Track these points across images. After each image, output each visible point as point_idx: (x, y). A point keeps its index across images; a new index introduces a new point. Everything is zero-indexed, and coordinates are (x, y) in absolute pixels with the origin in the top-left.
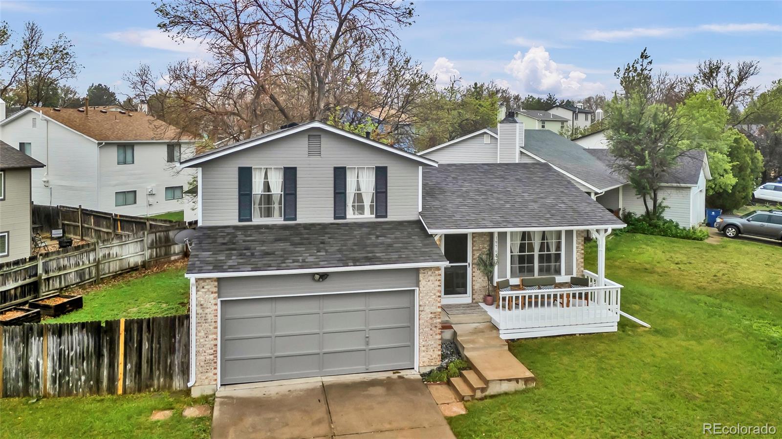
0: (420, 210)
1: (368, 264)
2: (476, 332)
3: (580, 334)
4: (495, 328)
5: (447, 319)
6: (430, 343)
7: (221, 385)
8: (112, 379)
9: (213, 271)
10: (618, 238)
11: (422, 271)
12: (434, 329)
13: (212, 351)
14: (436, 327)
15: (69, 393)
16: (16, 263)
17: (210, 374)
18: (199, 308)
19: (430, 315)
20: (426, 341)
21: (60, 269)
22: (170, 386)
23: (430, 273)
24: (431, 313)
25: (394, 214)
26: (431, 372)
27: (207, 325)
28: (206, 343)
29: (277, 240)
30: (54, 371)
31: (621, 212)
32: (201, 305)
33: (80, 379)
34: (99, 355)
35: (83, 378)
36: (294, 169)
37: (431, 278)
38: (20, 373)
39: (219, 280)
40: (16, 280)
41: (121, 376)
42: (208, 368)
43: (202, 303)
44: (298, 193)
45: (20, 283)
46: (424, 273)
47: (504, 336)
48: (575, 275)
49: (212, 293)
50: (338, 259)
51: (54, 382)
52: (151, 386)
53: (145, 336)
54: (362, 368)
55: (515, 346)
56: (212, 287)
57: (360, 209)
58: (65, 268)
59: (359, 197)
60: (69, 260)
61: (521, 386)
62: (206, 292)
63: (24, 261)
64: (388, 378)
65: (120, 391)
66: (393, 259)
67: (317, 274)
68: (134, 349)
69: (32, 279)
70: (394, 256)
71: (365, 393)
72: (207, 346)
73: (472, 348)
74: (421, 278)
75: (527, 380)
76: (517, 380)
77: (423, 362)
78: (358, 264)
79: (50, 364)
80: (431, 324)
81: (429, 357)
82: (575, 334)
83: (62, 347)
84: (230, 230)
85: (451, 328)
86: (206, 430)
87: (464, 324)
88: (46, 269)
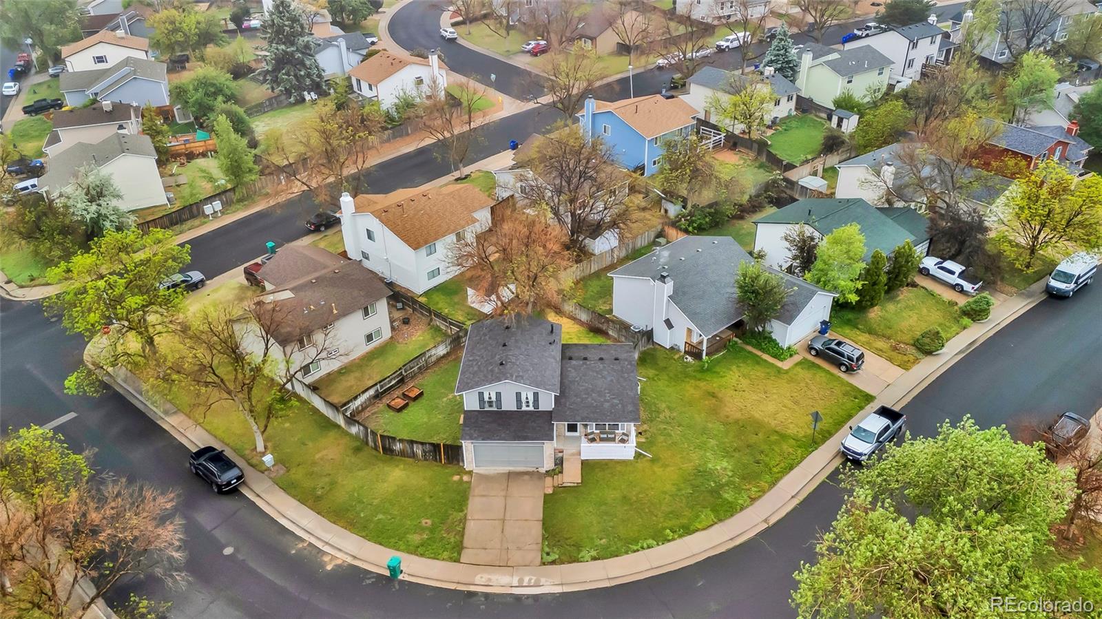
0: (553, 407)
2: (573, 454)
4: (580, 452)
5: (562, 448)
8: (440, 459)
9: (469, 439)
13: (471, 457)
16: (394, 373)
17: (471, 465)
18: (466, 447)
21: (411, 369)
22: (459, 464)
25: (541, 407)
26: (548, 471)
27: (469, 452)
29: (493, 422)
36: (500, 392)
41: (443, 458)
42: (470, 463)
44: (501, 400)
45: (397, 380)
47: (583, 458)
48: (625, 432)
49: (470, 444)
52: (453, 463)
53: (449, 449)
54: (525, 466)
55: (585, 463)
56: (470, 442)
57: (528, 406)
58: (413, 367)
59: (528, 402)
61: (575, 485)
62: (468, 443)
63: (397, 371)
64: (533, 471)
65: (443, 462)
66: (534, 438)
68: (446, 452)
70: (535, 436)
71: (523, 477)
72: (469, 455)
73: (567, 462)
75: (578, 483)
76: (574, 483)
77: (547, 467)
78: (520, 439)
81: (549, 465)
82: (614, 460)
84: (476, 413)
85: (562, 452)
86: (469, 488)
87: (569, 450)
88: (406, 372)
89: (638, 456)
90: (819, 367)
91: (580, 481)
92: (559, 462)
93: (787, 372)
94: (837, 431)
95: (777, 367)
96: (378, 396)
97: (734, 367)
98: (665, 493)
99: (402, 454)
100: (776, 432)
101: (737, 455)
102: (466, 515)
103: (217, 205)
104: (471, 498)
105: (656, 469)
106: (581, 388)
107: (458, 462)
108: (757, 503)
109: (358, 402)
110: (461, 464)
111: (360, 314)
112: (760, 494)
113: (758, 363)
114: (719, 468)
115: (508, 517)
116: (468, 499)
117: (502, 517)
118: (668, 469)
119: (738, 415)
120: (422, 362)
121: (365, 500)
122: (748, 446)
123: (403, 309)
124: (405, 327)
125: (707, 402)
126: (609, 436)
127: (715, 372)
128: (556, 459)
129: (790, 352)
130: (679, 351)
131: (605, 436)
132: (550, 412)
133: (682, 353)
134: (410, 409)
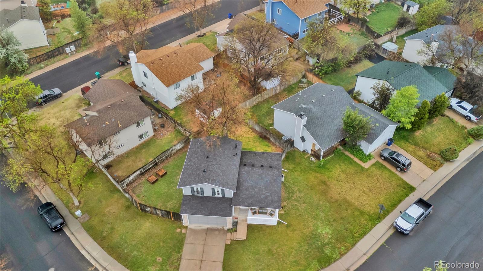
0: (233, 196)
2: (243, 221)
3: (267, 225)
4: (247, 221)
5: (238, 216)
8: (171, 218)
16: (151, 161)
21: (161, 158)
25: (226, 196)
26: (229, 229)
33: (165, 216)
34: (168, 215)
36: (203, 188)
42: (186, 223)
44: (204, 191)
47: (249, 222)
55: (249, 226)
57: (219, 195)
58: (162, 157)
59: (218, 193)
63: (153, 160)
64: (221, 228)
68: (174, 215)
71: (215, 232)
72: (185, 220)
73: (240, 225)
76: (242, 239)
78: (212, 215)
82: (265, 225)
84: (190, 197)
85: (237, 219)
86: (185, 237)
87: (241, 217)
88: (158, 160)
89: (279, 223)
90: (385, 167)
91: (245, 238)
92: (235, 224)
93: (367, 170)
94: (392, 210)
95: (361, 167)
96: (142, 174)
97: (337, 166)
98: (292, 248)
99: (151, 213)
100: (358, 209)
101: (335, 224)
102: (181, 255)
103: (73, 47)
104: (185, 245)
105: (289, 232)
106: (249, 185)
107: (180, 221)
108: (344, 258)
109: (131, 178)
110: (182, 222)
111: (135, 126)
112: (346, 251)
113: (351, 163)
114: (324, 232)
115: (204, 259)
116: (183, 245)
117: (200, 258)
118: (295, 232)
119: (337, 197)
120: (167, 154)
121: (128, 241)
122: (342, 218)
123: (162, 117)
124: (162, 129)
125: (320, 187)
126: (264, 211)
127: (327, 168)
128: (233, 223)
129: (370, 157)
130: (308, 153)
131: (262, 211)
132: (231, 199)
133: (309, 155)
134: (159, 182)
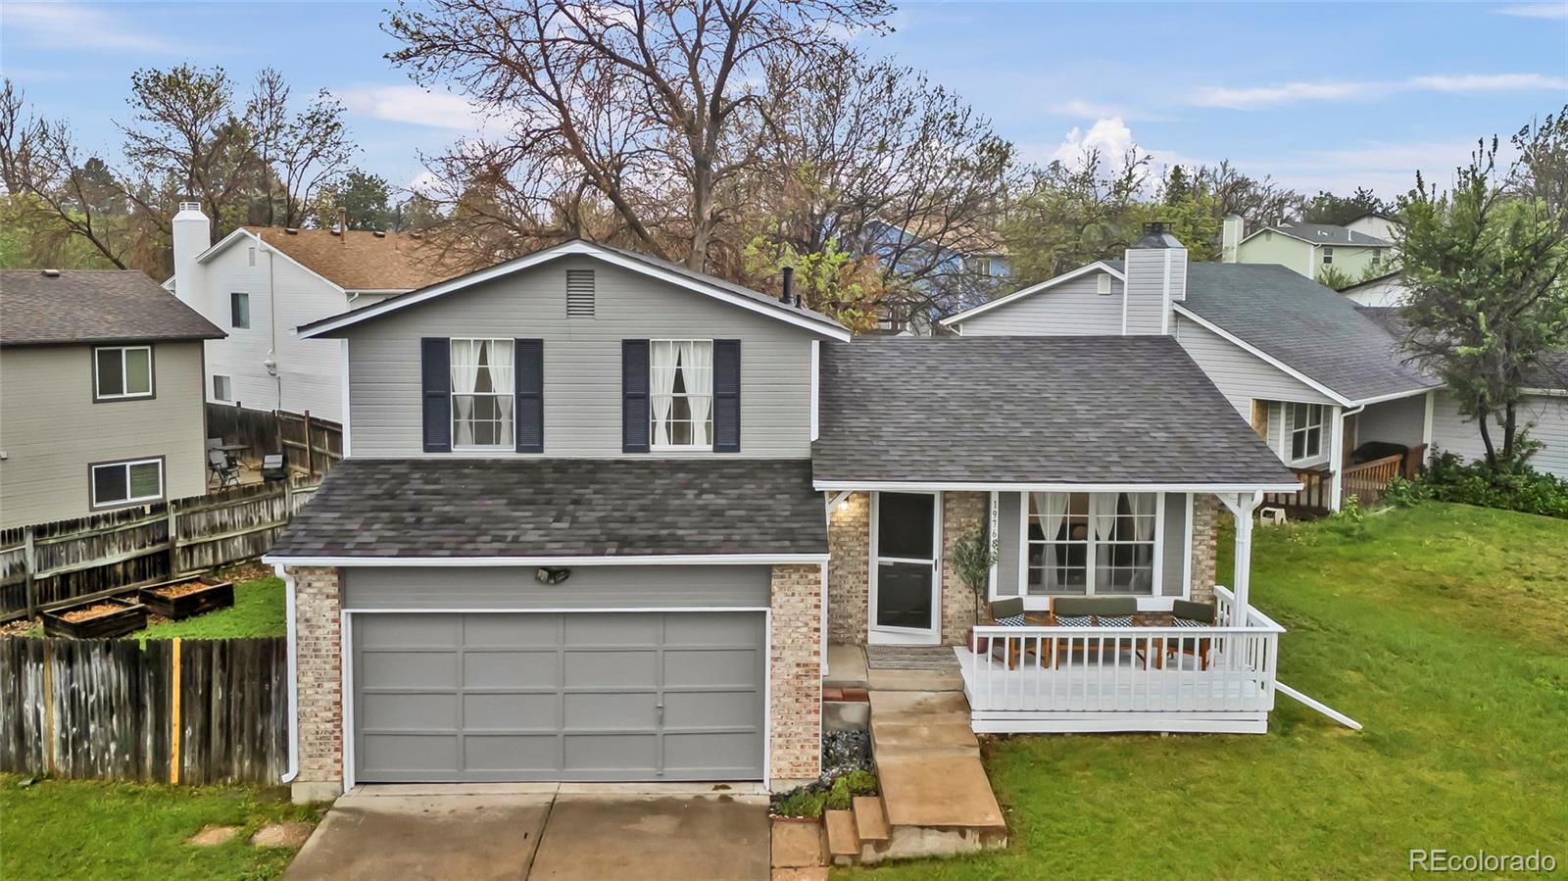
0: (815, 436)
1: (650, 551)
3: (1171, 733)
4: (964, 704)
5: (862, 678)
6: (794, 729)
7: (356, 783)
8: (161, 753)
9: (322, 553)
10: (1404, 512)
11: (776, 572)
12: (804, 699)
13: (330, 715)
14: (808, 696)
15: (90, 773)
16: (126, 515)
17: (329, 761)
18: (302, 626)
19: (796, 670)
20: (785, 724)
21: (213, 530)
22: (262, 778)
23: (795, 577)
24: (798, 665)
25: (753, 447)
26: (796, 792)
27: (318, 661)
28: (318, 697)
29: (486, 493)
30: (64, 729)
31: (1427, 453)
32: (307, 620)
33: (107, 749)
34: (138, 706)
35: (113, 747)
36: (538, 344)
37: (799, 589)
38: (11, 728)
39: (341, 571)
40: (126, 548)
41: (175, 749)
42: (323, 747)
43: (308, 615)
44: (546, 394)
45: (134, 552)
46: (782, 577)
48: (1186, 597)
49: (328, 597)
50: (588, 538)
51: (65, 751)
52: (229, 773)
53: (216, 675)
54: (649, 771)
55: (995, 750)
56: (328, 584)
57: (680, 432)
58: (223, 527)
59: (681, 407)
60: (232, 514)
61: (972, 844)
62: (315, 595)
64: (699, 797)
65: (175, 779)
66: (710, 544)
67: (544, 568)
68: (197, 697)
69: (158, 547)
70: (716, 536)
71: (631, 826)
72: (320, 703)
73: (896, 747)
74: (775, 588)
75: (985, 832)
76: (962, 831)
77: (779, 770)
78: (626, 550)
79: (56, 716)
80: (798, 689)
81: (793, 759)
82: (1158, 733)
83: (75, 685)
84: (402, 469)
85: (865, 697)
87: (898, 692)
88: (185, 530)
91: (993, 826)
92: (853, 749)
110: (273, 775)
111: (81, 372)
120: (270, 520)
128: (830, 740)
131: (1084, 630)
132: (801, 463)
